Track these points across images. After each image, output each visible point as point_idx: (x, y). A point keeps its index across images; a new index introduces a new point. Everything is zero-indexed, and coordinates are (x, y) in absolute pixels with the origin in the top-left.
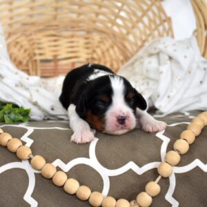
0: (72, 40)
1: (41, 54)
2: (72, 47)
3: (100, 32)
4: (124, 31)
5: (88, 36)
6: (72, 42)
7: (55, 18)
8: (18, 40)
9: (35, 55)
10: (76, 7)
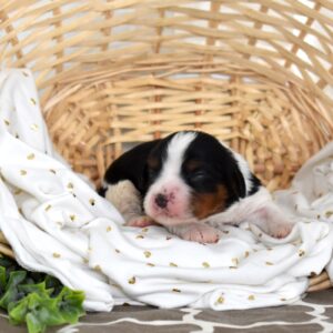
0: (197, 95)
1: (124, 131)
2: (196, 113)
3: (260, 76)
4: (315, 79)
5: (231, 86)
6: (196, 101)
7: (157, 47)
8: (75, 99)
9: (111, 131)
10: (204, 24)
